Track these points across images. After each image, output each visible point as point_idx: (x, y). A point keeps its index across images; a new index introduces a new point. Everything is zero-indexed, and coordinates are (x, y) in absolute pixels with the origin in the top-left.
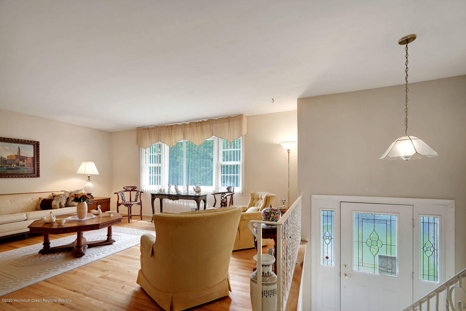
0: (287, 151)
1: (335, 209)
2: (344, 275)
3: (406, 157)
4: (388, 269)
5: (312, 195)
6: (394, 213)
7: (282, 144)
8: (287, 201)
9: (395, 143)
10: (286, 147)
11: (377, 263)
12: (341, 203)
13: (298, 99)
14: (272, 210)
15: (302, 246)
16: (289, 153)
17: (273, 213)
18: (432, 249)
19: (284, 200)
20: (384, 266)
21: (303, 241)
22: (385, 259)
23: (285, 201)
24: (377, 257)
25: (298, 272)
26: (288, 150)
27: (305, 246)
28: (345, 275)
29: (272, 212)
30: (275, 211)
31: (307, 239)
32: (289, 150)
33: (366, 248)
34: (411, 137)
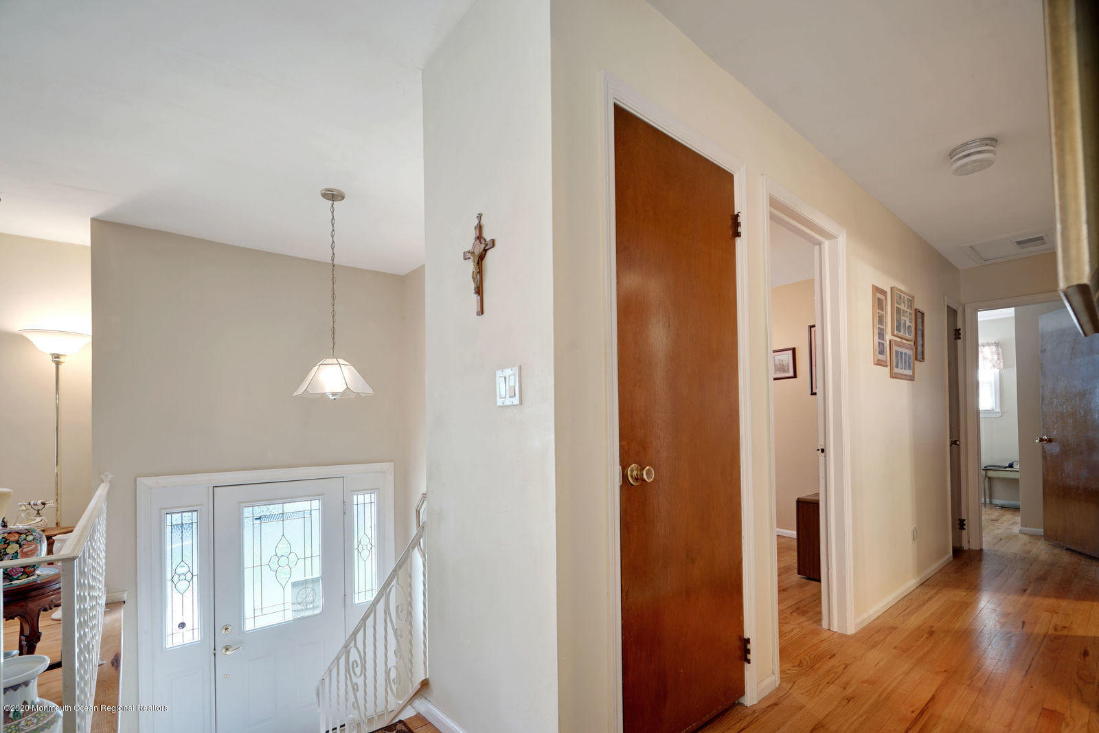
0: (50, 358)
1: (202, 505)
2: (224, 650)
3: (334, 394)
4: (307, 603)
5: (138, 479)
6: (316, 495)
7: (32, 337)
8: (51, 504)
9: (317, 367)
10: (45, 345)
11: (289, 598)
12: (215, 489)
13: (93, 220)
14: (9, 533)
15: (109, 618)
16: (58, 364)
17: (17, 542)
18: (369, 546)
19: (39, 502)
20: (300, 600)
21: (113, 605)
22: (303, 587)
23: (44, 504)
24: (289, 588)
25: (108, 684)
26: (53, 355)
27: (121, 614)
28: (227, 649)
29: (12, 539)
30: (23, 536)
31: (125, 597)
32: (56, 356)
33: (268, 575)
34: (341, 361)
